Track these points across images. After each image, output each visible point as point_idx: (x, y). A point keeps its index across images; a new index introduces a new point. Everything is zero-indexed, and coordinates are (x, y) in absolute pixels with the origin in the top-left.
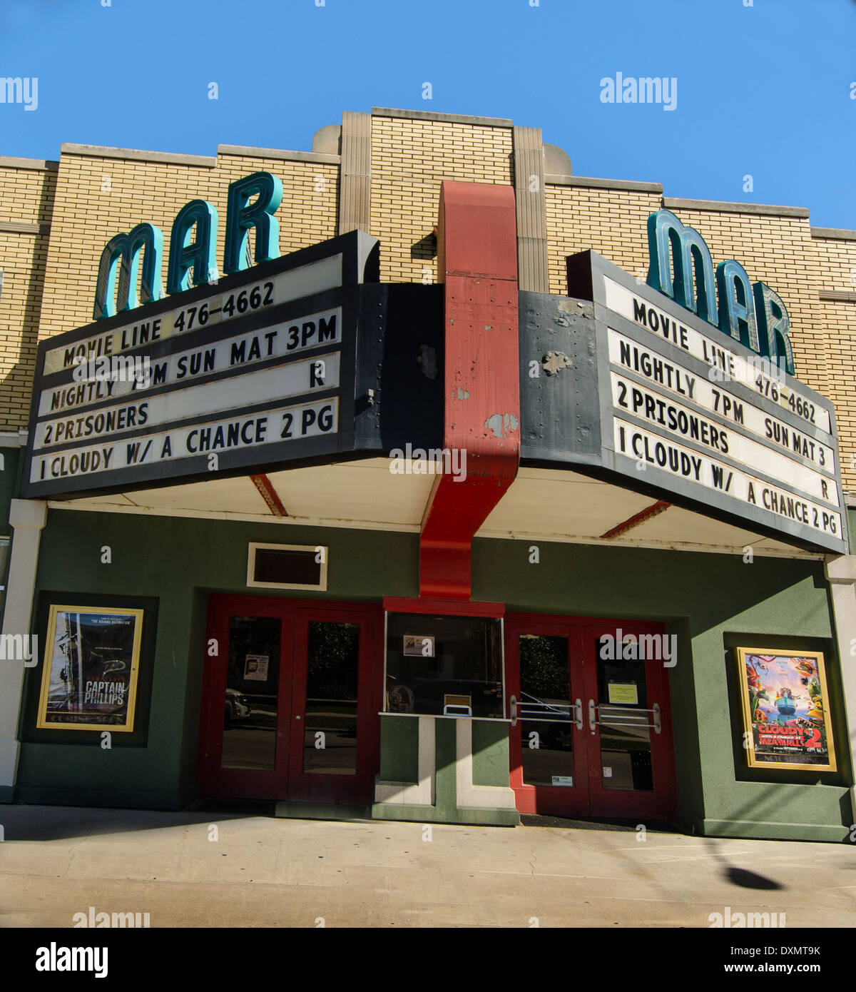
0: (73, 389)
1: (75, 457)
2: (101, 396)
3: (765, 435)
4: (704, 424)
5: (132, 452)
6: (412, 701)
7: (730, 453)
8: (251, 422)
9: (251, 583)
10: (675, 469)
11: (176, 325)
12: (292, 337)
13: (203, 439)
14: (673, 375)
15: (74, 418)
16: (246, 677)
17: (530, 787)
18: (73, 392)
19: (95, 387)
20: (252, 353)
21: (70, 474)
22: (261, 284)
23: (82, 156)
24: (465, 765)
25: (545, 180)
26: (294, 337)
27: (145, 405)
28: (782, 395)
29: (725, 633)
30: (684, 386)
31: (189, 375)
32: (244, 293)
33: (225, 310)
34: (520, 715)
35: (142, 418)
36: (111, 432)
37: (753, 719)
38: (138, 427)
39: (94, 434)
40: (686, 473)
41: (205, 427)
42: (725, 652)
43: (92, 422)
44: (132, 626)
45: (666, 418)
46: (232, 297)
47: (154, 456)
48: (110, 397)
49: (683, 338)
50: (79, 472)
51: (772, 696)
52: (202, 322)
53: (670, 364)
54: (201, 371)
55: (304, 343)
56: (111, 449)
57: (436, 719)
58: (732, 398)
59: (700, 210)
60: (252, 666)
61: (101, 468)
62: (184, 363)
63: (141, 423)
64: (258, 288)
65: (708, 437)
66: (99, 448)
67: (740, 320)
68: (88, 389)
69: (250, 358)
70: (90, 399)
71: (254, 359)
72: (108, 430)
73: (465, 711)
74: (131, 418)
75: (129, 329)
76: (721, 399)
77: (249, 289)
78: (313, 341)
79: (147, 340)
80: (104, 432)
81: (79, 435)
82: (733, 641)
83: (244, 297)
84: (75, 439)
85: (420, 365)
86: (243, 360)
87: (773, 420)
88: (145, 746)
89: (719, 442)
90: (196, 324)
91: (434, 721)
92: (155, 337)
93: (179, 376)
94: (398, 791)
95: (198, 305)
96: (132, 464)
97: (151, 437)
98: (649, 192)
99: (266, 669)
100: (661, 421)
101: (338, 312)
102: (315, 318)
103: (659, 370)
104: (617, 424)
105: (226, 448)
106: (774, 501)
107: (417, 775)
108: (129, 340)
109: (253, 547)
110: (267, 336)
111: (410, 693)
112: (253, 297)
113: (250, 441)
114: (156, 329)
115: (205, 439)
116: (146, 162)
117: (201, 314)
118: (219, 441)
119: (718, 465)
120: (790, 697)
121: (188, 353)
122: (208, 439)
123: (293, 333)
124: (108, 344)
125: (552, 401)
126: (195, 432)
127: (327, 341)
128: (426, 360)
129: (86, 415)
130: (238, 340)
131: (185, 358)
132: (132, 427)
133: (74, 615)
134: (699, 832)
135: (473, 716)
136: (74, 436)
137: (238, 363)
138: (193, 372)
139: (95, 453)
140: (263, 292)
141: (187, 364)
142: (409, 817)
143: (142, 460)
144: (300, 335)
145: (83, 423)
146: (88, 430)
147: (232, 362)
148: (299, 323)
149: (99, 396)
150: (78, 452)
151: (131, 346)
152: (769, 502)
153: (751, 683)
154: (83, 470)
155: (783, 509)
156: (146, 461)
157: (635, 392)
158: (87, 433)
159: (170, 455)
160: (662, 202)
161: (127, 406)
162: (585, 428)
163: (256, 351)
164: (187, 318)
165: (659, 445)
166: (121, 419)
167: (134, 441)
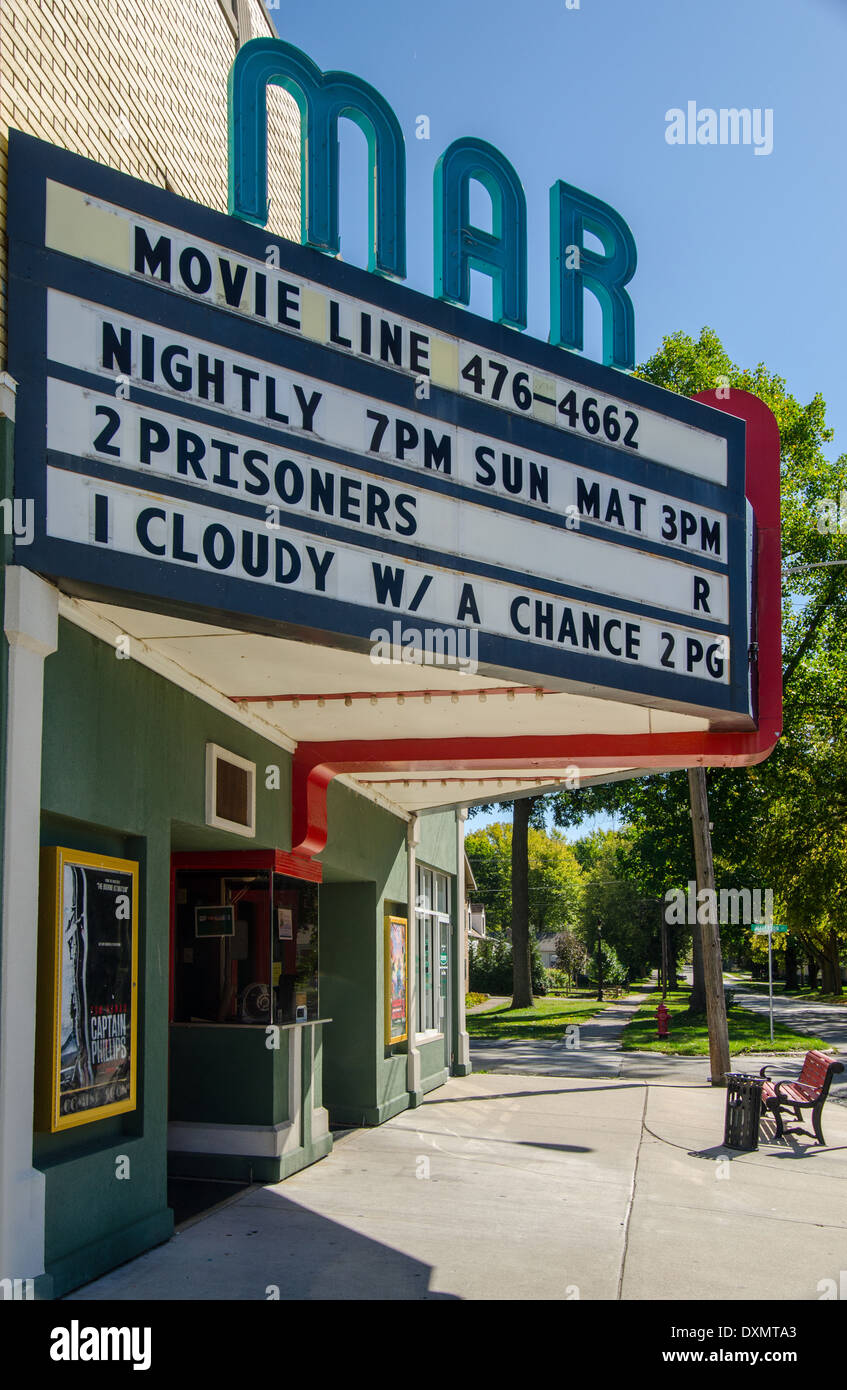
1: (218, 528)
2: (283, 419)
5: (387, 582)
8: (618, 624)
9: (214, 819)
11: (466, 375)
12: (667, 520)
13: (539, 618)
15: (202, 431)
19: (257, 386)
20: (610, 512)
21: (205, 566)
22: (622, 406)
26: (669, 522)
27: (410, 500)
29: (384, 901)
31: (499, 487)
32: (595, 402)
33: (561, 410)
35: (403, 523)
36: (324, 516)
38: (398, 536)
39: (274, 500)
41: (545, 598)
46: (574, 394)
48: (310, 435)
52: (518, 403)
54: (525, 495)
56: (330, 555)
57: (303, 1027)
61: (305, 585)
62: (487, 458)
63: (403, 530)
64: (616, 409)
66: (295, 538)
69: (609, 518)
70: (246, 408)
71: (615, 523)
72: (316, 508)
73: (303, 1014)
74: (376, 510)
75: (349, 305)
77: (603, 401)
78: (694, 544)
79: (397, 361)
80: (304, 508)
81: (225, 480)
83: (594, 408)
84: (212, 486)
86: (597, 515)
90: (507, 401)
91: (301, 1032)
92: (417, 368)
93: (480, 479)
95: (513, 366)
97: (428, 569)
102: (694, 510)
105: (578, 648)
108: (350, 333)
110: (631, 498)
112: (607, 419)
113: (617, 652)
114: (417, 351)
115: (543, 619)
117: (517, 386)
118: (567, 632)
121: (497, 446)
122: (548, 621)
123: (668, 514)
126: (527, 600)
127: (712, 554)
129: (241, 442)
130: (587, 475)
131: (488, 451)
132: (381, 530)
136: (208, 475)
137: (589, 516)
138: (509, 487)
139: (285, 544)
140: (624, 422)
141: (494, 464)
142: (294, 1167)
144: (677, 524)
147: (581, 511)
148: (675, 503)
149: (274, 414)
150: (232, 522)
154: (250, 570)
158: (251, 489)
159: (474, 619)
161: (365, 478)
163: (615, 513)
166: (349, 500)
167: (394, 562)
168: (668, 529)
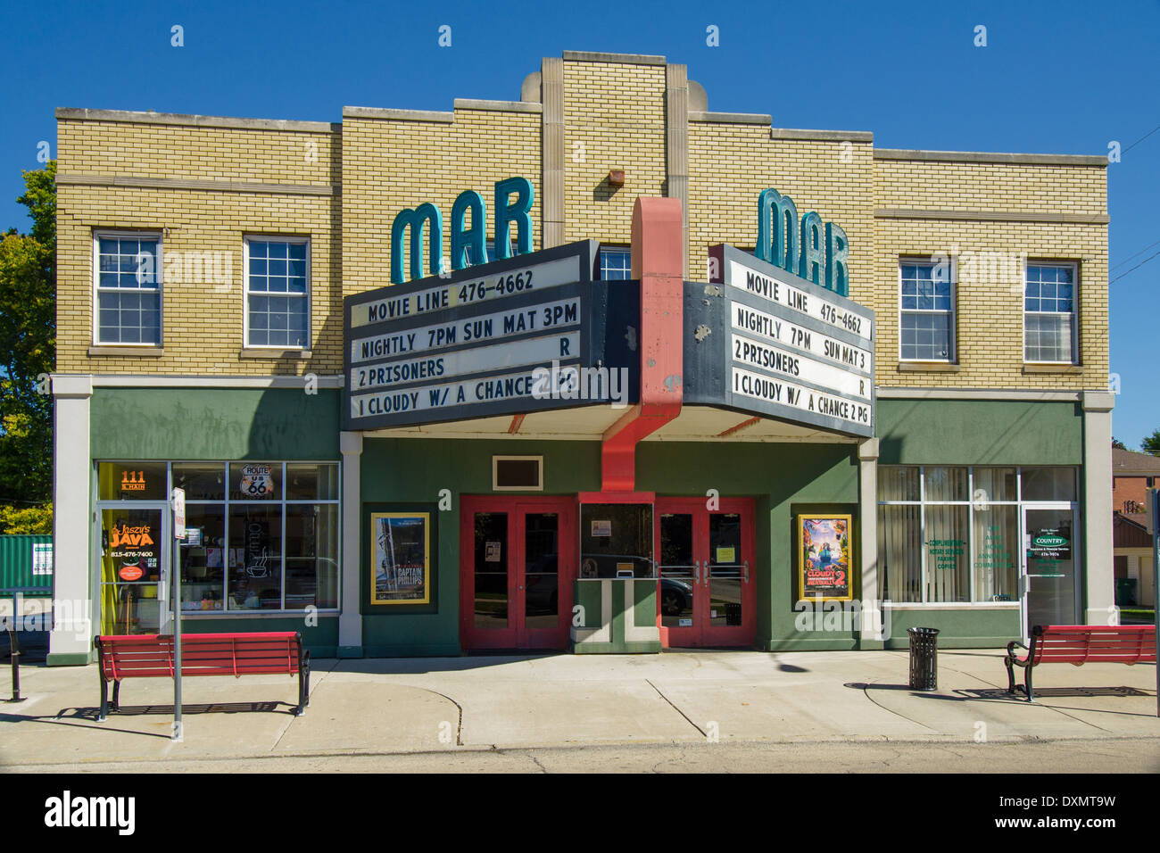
0: (379, 341)
1: (388, 398)
2: (405, 349)
3: (823, 354)
4: (785, 357)
5: (434, 397)
6: (596, 570)
7: (800, 376)
8: (521, 379)
9: (496, 488)
10: (765, 396)
11: (460, 297)
12: (547, 316)
13: (487, 390)
14: (768, 323)
15: (384, 366)
16: (487, 559)
17: (666, 628)
18: (379, 344)
19: (398, 342)
20: (519, 326)
21: (384, 412)
22: (523, 271)
23: (358, 118)
24: (630, 613)
25: (689, 118)
26: (548, 316)
27: (441, 360)
28: (838, 317)
29: (792, 505)
30: (775, 331)
31: (473, 338)
32: (511, 277)
33: (498, 289)
34: (661, 575)
35: (440, 370)
36: (415, 380)
37: (805, 567)
38: (437, 377)
39: (402, 380)
40: (772, 397)
41: (489, 380)
42: (791, 518)
43: (399, 370)
44: (423, 525)
45: (763, 360)
46: (502, 278)
47: (452, 400)
48: (412, 351)
49: (776, 291)
50: (392, 411)
51: (818, 549)
52: (481, 297)
53: (767, 316)
54: (483, 336)
55: (555, 322)
56: (417, 394)
57: (613, 581)
58: (804, 330)
59: (797, 140)
60: (490, 550)
61: (410, 408)
62: (469, 328)
63: (439, 374)
64: (521, 274)
65: (787, 367)
66: (407, 392)
67: (813, 262)
68: (392, 343)
69: (518, 329)
70: (395, 351)
71: (521, 330)
72: (413, 378)
73: (629, 574)
74: (431, 370)
75: (423, 294)
76: (797, 332)
77: (515, 274)
78: (561, 321)
79: (438, 306)
80: (410, 380)
81: (389, 380)
82: (797, 509)
83: (511, 280)
84: (386, 384)
85: (627, 341)
86: (513, 330)
87: (830, 340)
88: (437, 613)
89: (794, 368)
90: (476, 298)
91: (610, 583)
92: (444, 304)
93: (466, 338)
94: (590, 635)
95: (477, 281)
96: (435, 406)
97: (448, 385)
98: (761, 125)
99: (499, 552)
100: (759, 362)
101: (577, 300)
102: (562, 303)
103: (760, 323)
104: (735, 370)
105: (505, 397)
106: (826, 405)
107: (601, 622)
108: (423, 305)
109: (495, 459)
110: (529, 313)
111: (596, 564)
112: (518, 281)
113: (521, 393)
114: (444, 298)
115: (489, 390)
116: (404, 121)
117: (480, 289)
118: (499, 392)
119: (792, 386)
120: (829, 549)
121: (472, 320)
122: (491, 390)
123: (547, 313)
124: (405, 306)
125: (699, 361)
126: (482, 384)
127: (571, 322)
128: (630, 337)
129: (393, 364)
130: (509, 314)
131: (469, 325)
132: (432, 377)
133: (386, 520)
134: (767, 650)
135: (635, 577)
136: (385, 381)
137: (509, 333)
138: (476, 336)
139: (404, 396)
140: (525, 278)
141: (471, 329)
142: (596, 651)
143: (442, 403)
144: (552, 315)
145: (392, 371)
146: (397, 377)
147: (505, 332)
148: (552, 305)
149: (402, 349)
150: (391, 394)
151: (425, 310)
152: (822, 408)
153: (805, 541)
154: (396, 409)
155: (831, 410)
156: (445, 405)
157: (746, 345)
158: (396, 380)
159: (464, 400)
160: (771, 134)
161: (427, 359)
162: (717, 378)
163: (522, 325)
164: (469, 291)
165: (758, 380)
166: (422, 370)
167: (435, 388)
168: (547, 320)
